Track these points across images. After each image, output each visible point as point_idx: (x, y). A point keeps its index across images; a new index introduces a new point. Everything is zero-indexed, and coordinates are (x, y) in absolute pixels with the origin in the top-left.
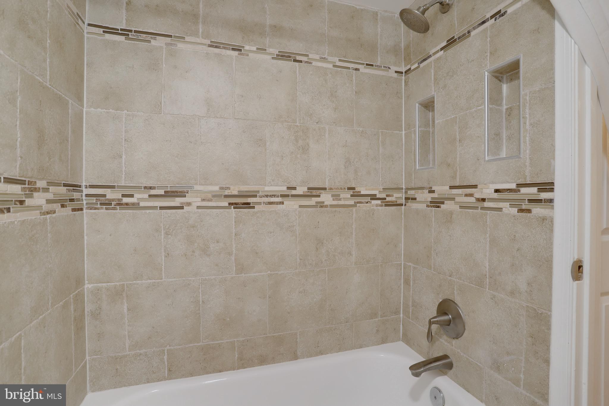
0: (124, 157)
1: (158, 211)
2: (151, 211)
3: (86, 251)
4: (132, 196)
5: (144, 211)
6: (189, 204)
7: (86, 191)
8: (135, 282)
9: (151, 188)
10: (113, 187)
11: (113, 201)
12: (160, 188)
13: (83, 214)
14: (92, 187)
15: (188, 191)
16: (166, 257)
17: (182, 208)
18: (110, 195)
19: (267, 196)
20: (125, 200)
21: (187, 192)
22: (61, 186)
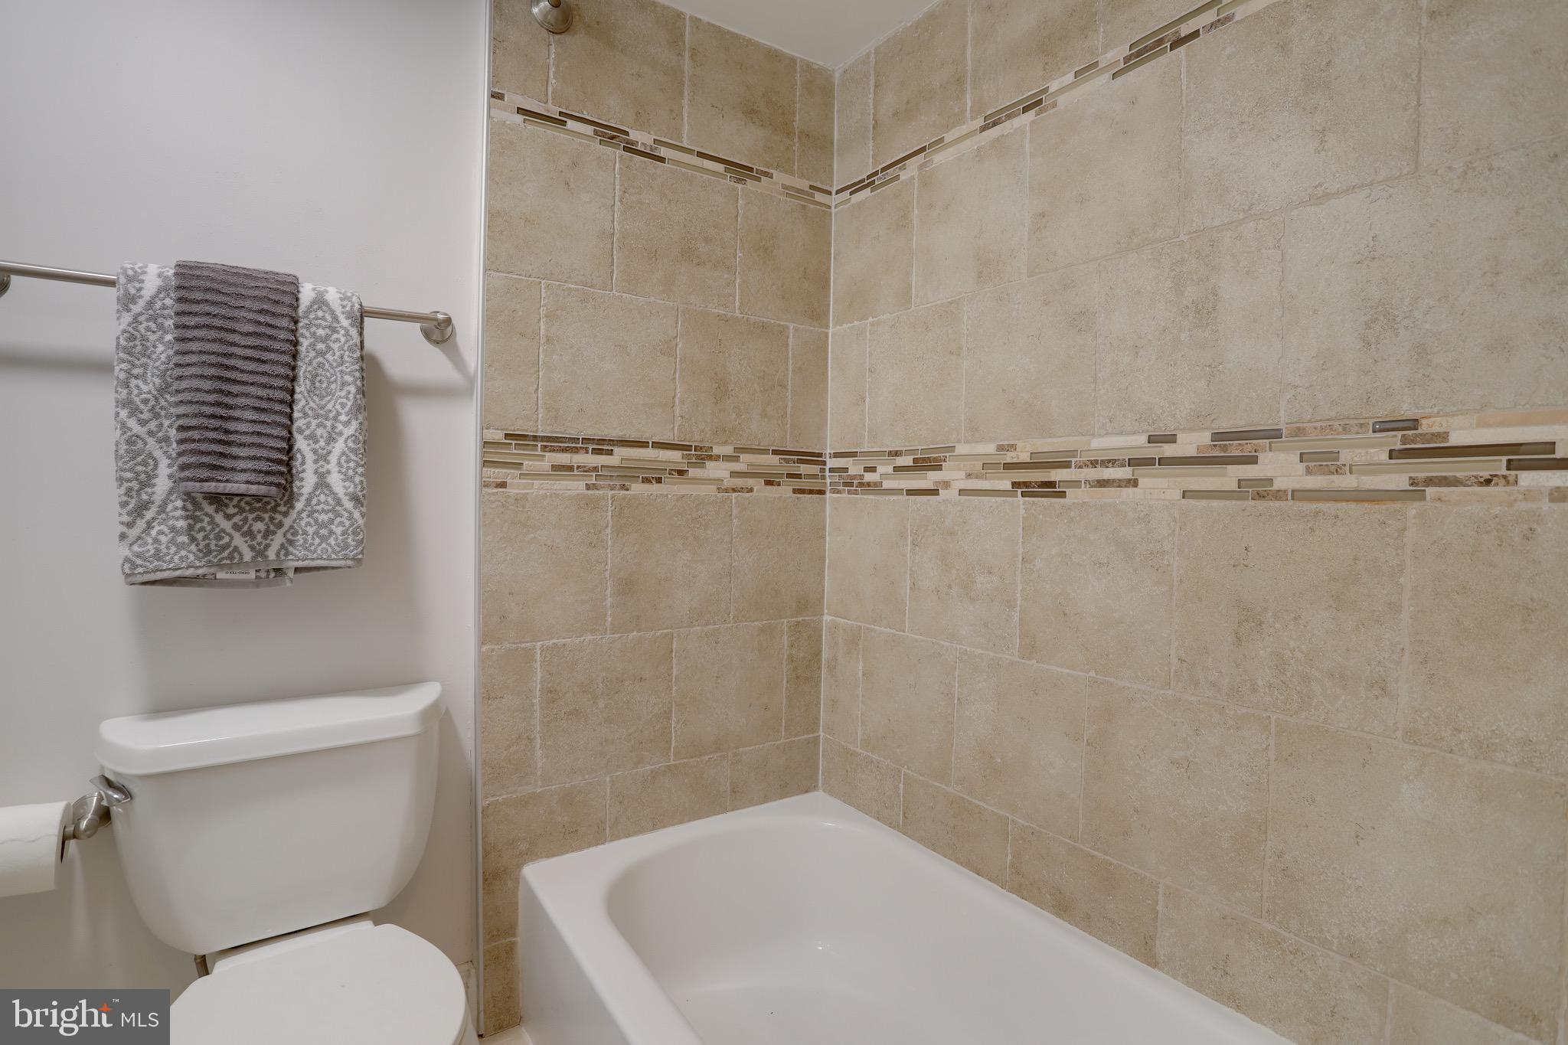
0: (867, 400)
1: (905, 498)
2: (895, 498)
3: (827, 561)
4: (873, 469)
5: (887, 497)
6: (947, 485)
7: (831, 463)
8: (873, 626)
9: (897, 454)
10: (853, 454)
11: (854, 479)
12: (909, 452)
13: (825, 500)
14: (837, 455)
15: (946, 457)
16: (911, 588)
17: (934, 492)
18: (855, 468)
19: (1094, 464)
20: (869, 477)
21: (944, 459)
22: (768, 454)
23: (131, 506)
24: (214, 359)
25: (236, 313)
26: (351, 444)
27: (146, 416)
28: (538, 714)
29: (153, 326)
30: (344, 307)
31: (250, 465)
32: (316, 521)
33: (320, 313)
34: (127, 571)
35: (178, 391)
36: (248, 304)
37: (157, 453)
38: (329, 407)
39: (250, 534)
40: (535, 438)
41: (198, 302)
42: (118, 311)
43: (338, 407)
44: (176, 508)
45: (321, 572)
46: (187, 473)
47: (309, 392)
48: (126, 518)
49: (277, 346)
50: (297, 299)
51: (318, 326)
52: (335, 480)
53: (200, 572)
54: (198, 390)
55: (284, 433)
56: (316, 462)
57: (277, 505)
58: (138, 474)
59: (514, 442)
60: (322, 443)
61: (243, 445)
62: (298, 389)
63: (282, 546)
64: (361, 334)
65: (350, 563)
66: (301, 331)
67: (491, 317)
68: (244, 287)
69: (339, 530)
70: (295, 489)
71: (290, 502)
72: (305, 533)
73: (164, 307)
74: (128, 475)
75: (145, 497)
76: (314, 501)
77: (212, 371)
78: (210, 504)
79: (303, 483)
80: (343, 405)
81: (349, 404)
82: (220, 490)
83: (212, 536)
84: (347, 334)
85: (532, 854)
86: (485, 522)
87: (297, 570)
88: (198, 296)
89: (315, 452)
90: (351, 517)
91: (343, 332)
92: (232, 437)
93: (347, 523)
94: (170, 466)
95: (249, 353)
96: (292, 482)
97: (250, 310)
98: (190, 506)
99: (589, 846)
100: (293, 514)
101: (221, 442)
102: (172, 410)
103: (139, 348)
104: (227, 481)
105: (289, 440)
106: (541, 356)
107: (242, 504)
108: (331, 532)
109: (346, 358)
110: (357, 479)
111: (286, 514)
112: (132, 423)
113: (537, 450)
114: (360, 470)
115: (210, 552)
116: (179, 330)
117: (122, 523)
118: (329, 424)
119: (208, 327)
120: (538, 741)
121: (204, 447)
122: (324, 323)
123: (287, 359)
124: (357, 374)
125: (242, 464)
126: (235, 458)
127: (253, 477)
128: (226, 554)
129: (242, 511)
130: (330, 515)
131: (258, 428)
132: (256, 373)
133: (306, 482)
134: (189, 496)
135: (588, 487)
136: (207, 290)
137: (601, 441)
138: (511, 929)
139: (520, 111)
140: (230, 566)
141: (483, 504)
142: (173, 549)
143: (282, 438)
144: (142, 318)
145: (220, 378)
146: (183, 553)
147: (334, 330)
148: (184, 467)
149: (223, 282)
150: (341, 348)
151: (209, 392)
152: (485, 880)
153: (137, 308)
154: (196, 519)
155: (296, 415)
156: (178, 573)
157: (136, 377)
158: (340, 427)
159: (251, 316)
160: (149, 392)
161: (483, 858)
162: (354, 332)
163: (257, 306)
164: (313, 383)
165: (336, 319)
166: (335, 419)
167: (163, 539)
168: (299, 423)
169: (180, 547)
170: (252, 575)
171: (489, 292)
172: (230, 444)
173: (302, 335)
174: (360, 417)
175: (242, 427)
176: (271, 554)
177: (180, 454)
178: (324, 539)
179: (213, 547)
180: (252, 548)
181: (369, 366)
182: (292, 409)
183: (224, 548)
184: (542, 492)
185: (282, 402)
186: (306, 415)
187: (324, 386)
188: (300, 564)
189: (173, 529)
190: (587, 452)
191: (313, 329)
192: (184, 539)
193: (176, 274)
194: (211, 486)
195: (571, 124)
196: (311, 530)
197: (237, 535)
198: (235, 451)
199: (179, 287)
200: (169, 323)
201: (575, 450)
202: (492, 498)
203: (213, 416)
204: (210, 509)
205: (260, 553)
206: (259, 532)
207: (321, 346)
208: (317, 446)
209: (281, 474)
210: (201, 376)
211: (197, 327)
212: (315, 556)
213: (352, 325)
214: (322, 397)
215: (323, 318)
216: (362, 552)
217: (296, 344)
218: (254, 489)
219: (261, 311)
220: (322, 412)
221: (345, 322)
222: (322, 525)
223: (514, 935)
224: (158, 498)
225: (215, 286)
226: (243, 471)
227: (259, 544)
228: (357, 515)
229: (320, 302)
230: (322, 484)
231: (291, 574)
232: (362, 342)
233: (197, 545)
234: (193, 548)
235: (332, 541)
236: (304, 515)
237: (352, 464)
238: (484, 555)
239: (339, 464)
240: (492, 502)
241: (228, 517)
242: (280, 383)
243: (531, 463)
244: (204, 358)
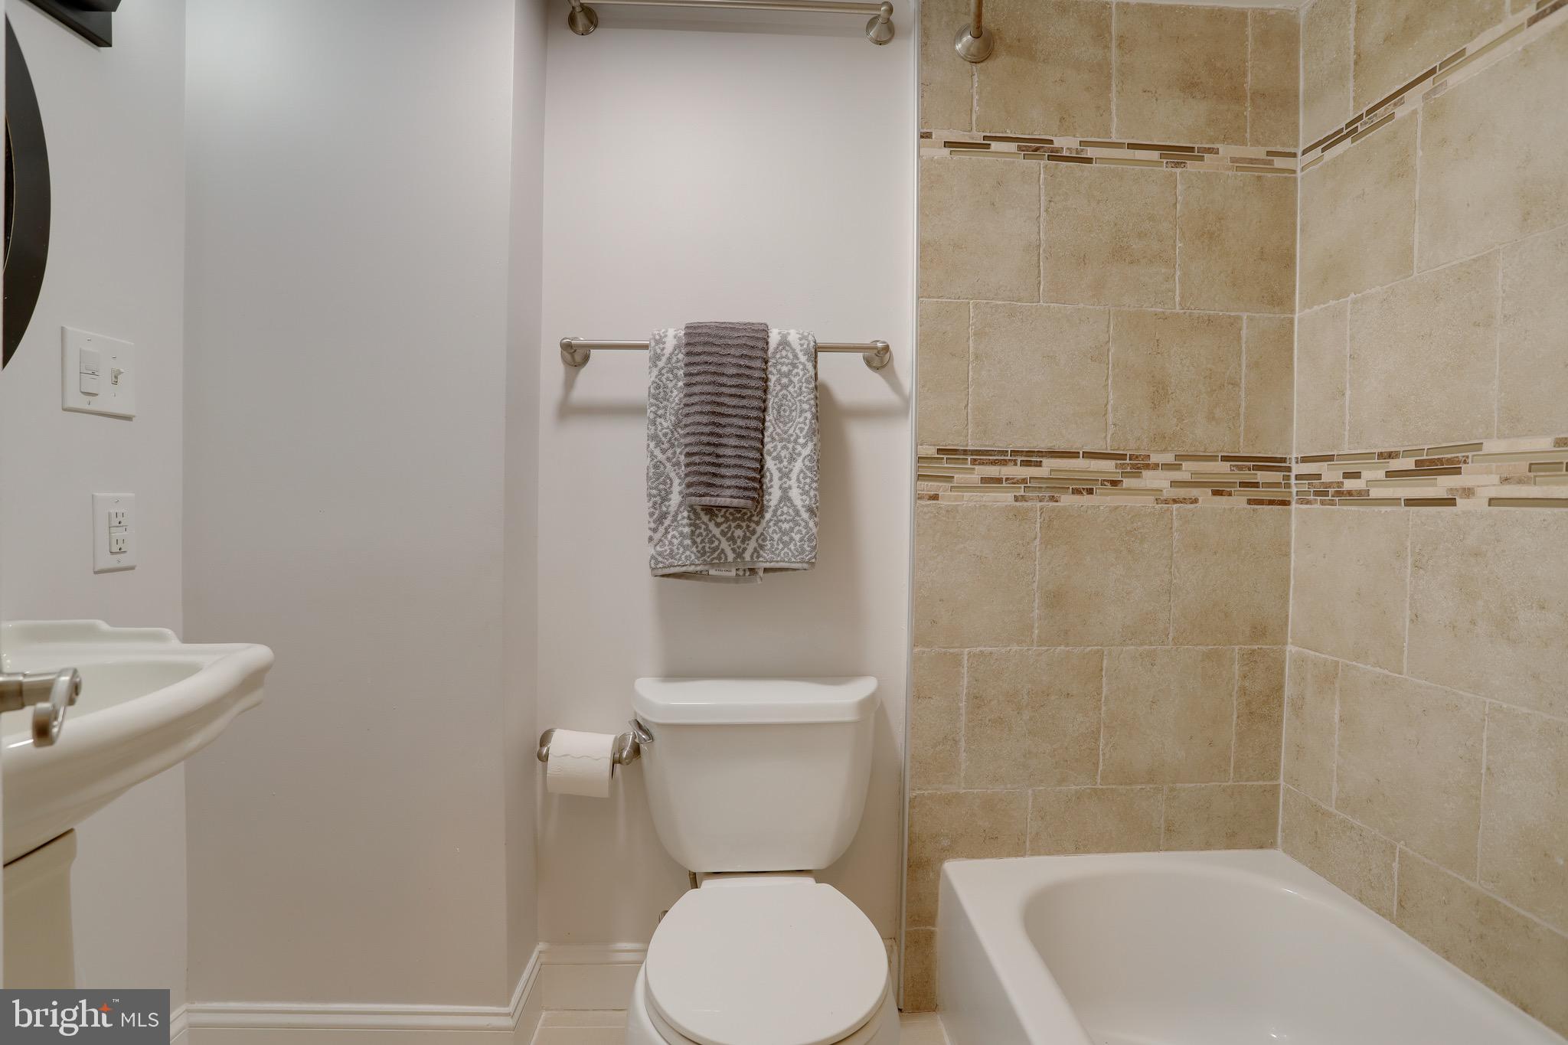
0: (1348, 393)
1: (1403, 509)
2: (1389, 509)
3: (1292, 583)
4: (1357, 475)
5: (1376, 509)
6: (1468, 492)
8: (1354, 663)
9: (1391, 455)
10: (1329, 458)
11: (1330, 487)
12: (1407, 453)
13: (1290, 512)
14: (1306, 459)
15: (1468, 457)
16: (1412, 621)
17: (1450, 502)
18: (1330, 474)
20: (1350, 484)
21: (1465, 460)
22: (1217, 461)
23: (655, 516)
24: (709, 398)
25: (724, 360)
26: (807, 463)
27: (666, 446)
28: (963, 718)
29: (671, 376)
30: (802, 345)
31: (733, 482)
32: (780, 529)
33: (784, 353)
34: (653, 566)
35: (686, 426)
36: (732, 351)
37: (672, 475)
38: (791, 432)
39: (732, 539)
40: (965, 452)
41: (699, 354)
42: (650, 368)
43: (798, 431)
44: (684, 518)
45: (784, 573)
46: (691, 490)
47: (775, 420)
48: (653, 525)
49: (753, 383)
50: (767, 343)
51: (782, 364)
52: (795, 494)
53: (699, 568)
54: (699, 423)
55: (758, 456)
56: (780, 479)
57: (752, 516)
58: (660, 491)
59: (945, 457)
60: (785, 463)
61: (728, 466)
62: (767, 418)
63: (755, 550)
64: (815, 367)
65: (805, 566)
66: (770, 369)
67: (925, 340)
68: (730, 338)
69: (797, 537)
70: (765, 503)
71: (761, 513)
72: (772, 539)
73: (678, 361)
74: (654, 492)
75: (664, 509)
76: (779, 513)
77: (708, 408)
78: (706, 514)
79: (771, 497)
80: (802, 430)
81: (807, 428)
82: (712, 504)
83: (706, 540)
84: (805, 368)
85: (953, 851)
86: (919, 531)
87: (766, 570)
88: (699, 349)
89: (780, 470)
90: (807, 526)
91: (801, 367)
92: (721, 461)
93: (804, 531)
94: (680, 484)
95: (733, 391)
96: (763, 496)
97: (734, 356)
98: (692, 517)
99: (1009, 855)
100: (764, 523)
101: (714, 464)
102: (682, 441)
103: (662, 394)
104: (718, 496)
105: (761, 461)
106: (971, 373)
107: (728, 515)
108: (792, 539)
109: (804, 389)
110: (812, 493)
111: (758, 523)
112: (657, 452)
113: (967, 464)
114: (814, 485)
115: (703, 554)
116: (688, 378)
117: (650, 529)
118: (790, 446)
119: (705, 373)
120: (963, 744)
121: (703, 469)
122: (787, 361)
123: (759, 393)
124: (812, 402)
125: (728, 482)
126: (723, 477)
127: (734, 492)
128: (715, 555)
129: (727, 520)
130: (791, 524)
131: (739, 452)
132: (739, 407)
133: (774, 496)
134: (692, 509)
135: (1016, 499)
136: (706, 344)
137: (1030, 453)
138: (931, 919)
139: (947, 144)
140: (719, 565)
141: (916, 514)
142: (681, 550)
143: (756, 460)
144: (664, 371)
145: (713, 413)
146: (688, 553)
147: (795, 366)
148: (689, 485)
149: (716, 336)
150: (800, 381)
151: (706, 425)
152: (909, 866)
153: (661, 364)
154: (697, 527)
155: (766, 440)
156: (684, 569)
157: (660, 417)
158: (799, 448)
159: (734, 361)
160: (668, 428)
161: (909, 846)
162: (810, 366)
163: (738, 352)
164: (779, 412)
165: (796, 356)
166: (796, 442)
167: (675, 542)
168: (769, 447)
169: (686, 548)
170: (733, 573)
171: (922, 319)
172: (719, 465)
173: (771, 372)
174: (815, 439)
175: (729, 452)
176: (747, 556)
177: (687, 475)
178: (786, 544)
179: (707, 550)
180: (733, 550)
181: (821, 394)
182: (763, 435)
183: (714, 550)
184: (971, 504)
185: (756, 429)
186: (773, 439)
187: (787, 414)
188: (768, 565)
189: (681, 534)
190: (1016, 464)
191: (779, 367)
192: (688, 542)
193: (685, 334)
194: (706, 500)
195: (995, 146)
196: (776, 537)
197: (723, 540)
198: (723, 471)
199: (688, 344)
200: (681, 373)
201: (1004, 463)
202: (925, 509)
203: (709, 444)
204: (705, 518)
205: (739, 555)
206: (739, 537)
207: (785, 380)
208: (782, 465)
209: (755, 489)
210: (701, 413)
211: (698, 374)
212: (779, 559)
213: (808, 360)
214: (785, 424)
215: (786, 357)
216: (815, 557)
217: (766, 380)
218: (736, 502)
219: (742, 356)
220: (785, 436)
221: (803, 358)
222: (784, 533)
223: (933, 925)
224: (672, 509)
225: (711, 340)
226: (729, 487)
227: (739, 547)
228: (811, 524)
229: (784, 343)
230: (785, 498)
231: (761, 573)
232: (816, 374)
233: (697, 547)
234: (694, 549)
235: (792, 547)
236: (771, 524)
237: (808, 480)
238: (918, 562)
239: (798, 480)
240: (925, 513)
241: (718, 525)
242: (754, 413)
243: (961, 476)
244: (703, 398)
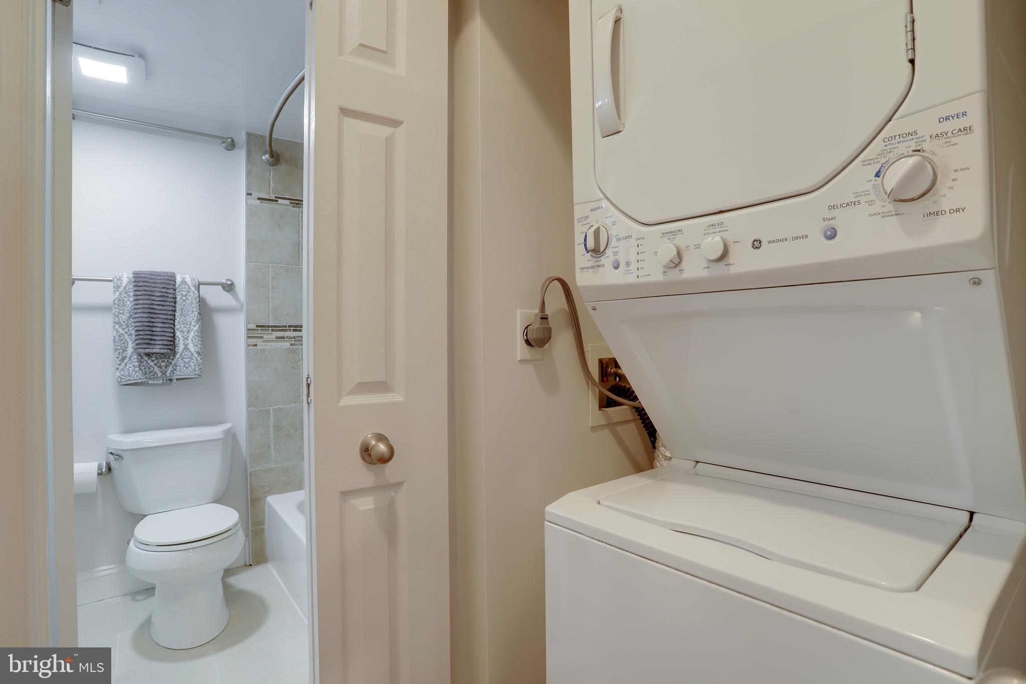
23: (120, 358)
24: (147, 306)
25: (154, 289)
26: (196, 333)
27: (125, 327)
28: (272, 436)
29: (126, 295)
30: (192, 283)
31: (161, 343)
32: (184, 361)
33: (184, 286)
34: (119, 381)
35: (135, 318)
36: (158, 285)
37: (128, 340)
38: (188, 320)
39: (160, 367)
40: (268, 326)
41: (141, 286)
42: (114, 291)
43: (191, 320)
44: (134, 359)
45: (186, 380)
46: (139, 346)
47: (180, 315)
48: (118, 362)
49: (169, 300)
50: (175, 282)
51: (183, 291)
52: (191, 347)
53: (143, 380)
54: (142, 317)
55: (172, 331)
56: (184, 340)
57: (170, 356)
58: (122, 347)
59: (260, 328)
60: (186, 333)
61: (158, 336)
62: (176, 314)
63: (172, 371)
64: (199, 292)
65: (197, 376)
66: (177, 293)
67: (249, 281)
68: (157, 279)
69: (193, 365)
70: (176, 350)
71: (175, 354)
72: (180, 366)
73: (130, 289)
74: (119, 347)
75: (124, 355)
76: (183, 354)
77: (147, 310)
78: (146, 356)
79: (179, 348)
80: (193, 319)
81: (195, 318)
82: (151, 352)
83: (147, 368)
84: (194, 293)
85: (270, 492)
86: (249, 360)
87: (177, 379)
88: (141, 284)
89: (183, 337)
90: (197, 360)
91: (192, 292)
92: (154, 333)
93: (195, 362)
94: (132, 344)
95: (159, 303)
96: (175, 348)
97: (159, 288)
98: (139, 358)
99: (295, 491)
100: (176, 359)
101: (151, 335)
102: (133, 324)
103: (121, 304)
104: (153, 348)
105: (174, 333)
106: (270, 294)
107: (157, 356)
108: (190, 365)
109: (194, 302)
110: (199, 346)
111: (173, 359)
112: (120, 330)
113: (269, 331)
114: (200, 342)
115: (145, 374)
116: (135, 297)
117: (117, 364)
118: (188, 326)
119: (145, 295)
120: (272, 447)
121: (145, 337)
122: (185, 290)
123: (172, 304)
124: (198, 308)
125: (158, 342)
126: (155, 340)
127: (162, 347)
128: (152, 374)
129: (157, 359)
130: (189, 359)
131: (163, 329)
132: (162, 310)
133: (180, 348)
134: (139, 354)
135: (291, 345)
136: (144, 282)
137: (296, 326)
138: (262, 522)
139: (258, 199)
140: (154, 378)
141: (248, 353)
142: (134, 373)
143: (172, 332)
144: (122, 293)
145: (149, 313)
146: (137, 374)
147: (189, 292)
148: (138, 344)
149: (149, 278)
150: (192, 298)
151: (146, 318)
152: (251, 501)
153: (120, 290)
154: (142, 362)
155: (176, 324)
156: (135, 381)
157: (121, 314)
158: (192, 327)
159: (159, 290)
160: (125, 319)
161: (250, 492)
162: (196, 292)
163: (161, 286)
164: (182, 312)
165: (189, 288)
166: (190, 324)
167: (131, 369)
168: (177, 327)
169: (136, 372)
170: (161, 381)
171: (248, 271)
172: (153, 335)
173: (178, 295)
174: (199, 323)
175: (158, 329)
176: (168, 373)
177: (136, 340)
178: (187, 368)
179: (147, 372)
180: (161, 372)
181: (202, 302)
182: (175, 322)
183: (151, 372)
184: (272, 348)
185: (171, 319)
186: (179, 323)
187: (186, 312)
188: (178, 377)
189: (134, 366)
190: (290, 331)
191: (181, 292)
192: (137, 369)
193: (133, 277)
194: (147, 351)
195: (280, 201)
196: (182, 365)
197: (155, 367)
198: (155, 338)
199: (135, 282)
200: (132, 294)
201: (286, 330)
202: (251, 351)
203: (148, 326)
204: (146, 358)
205: (164, 373)
206: (163, 366)
207: (184, 298)
208: (184, 335)
209: (171, 345)
210: (143, 312)
211: (141, 295)
212: (184, 374)
213: (195, 290)
214: (185, 317)
215: (185, 288)
216: (201, 372)
217: (175, 298)
218: (162, 351)
219: (163, 288)
220: (185, 322)
221: (193, 289)
222: (186, 363)
223: (264, 525)
224: (129, 355)
225: (147, 280)
226: (159, 345)
227: (164, 370)
228: (199, 359)
229: (184, 282)
230: (186, 348)
231: (175, 381)
232: (199, 295)
233: (142, 371)
234: (141, 372)
235: (190, 369)
236: (179, 359)
237: (197, 341)
238: (249, 373)
239: (192, 340)
240: (251, 352)
241: (153, 361)
242: (170, 313)
243: (267, 336)
244: (144, 306)
